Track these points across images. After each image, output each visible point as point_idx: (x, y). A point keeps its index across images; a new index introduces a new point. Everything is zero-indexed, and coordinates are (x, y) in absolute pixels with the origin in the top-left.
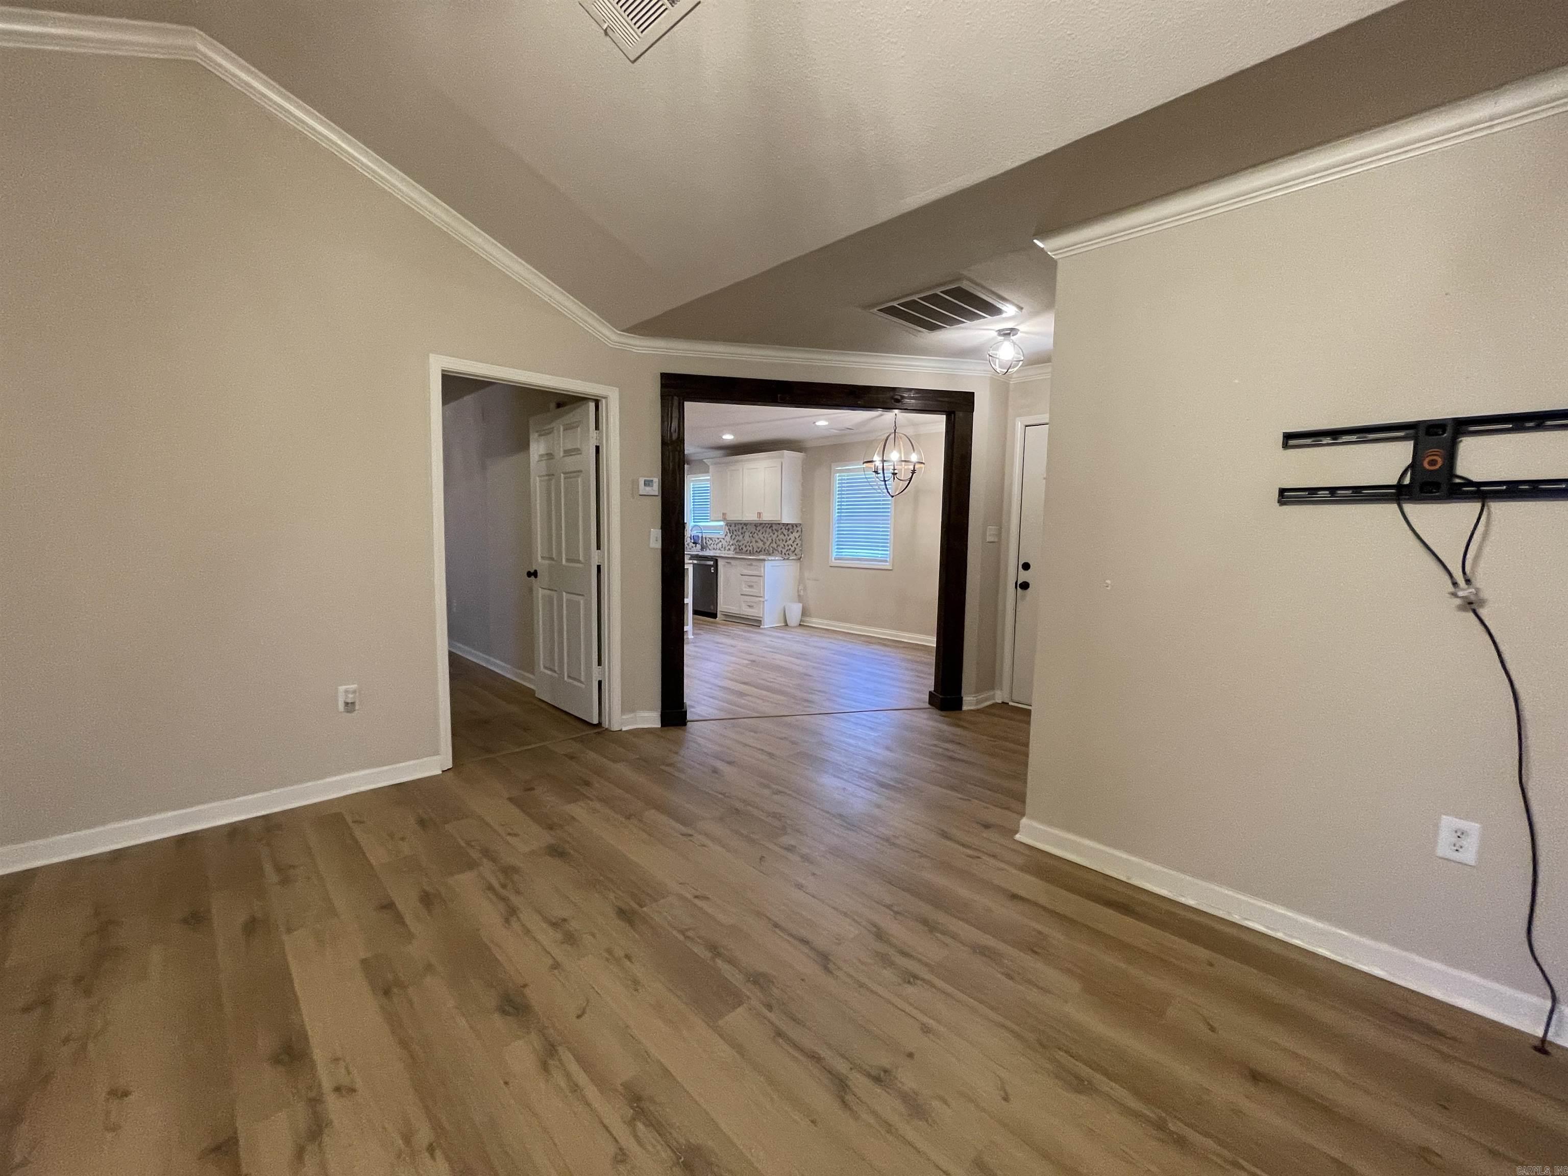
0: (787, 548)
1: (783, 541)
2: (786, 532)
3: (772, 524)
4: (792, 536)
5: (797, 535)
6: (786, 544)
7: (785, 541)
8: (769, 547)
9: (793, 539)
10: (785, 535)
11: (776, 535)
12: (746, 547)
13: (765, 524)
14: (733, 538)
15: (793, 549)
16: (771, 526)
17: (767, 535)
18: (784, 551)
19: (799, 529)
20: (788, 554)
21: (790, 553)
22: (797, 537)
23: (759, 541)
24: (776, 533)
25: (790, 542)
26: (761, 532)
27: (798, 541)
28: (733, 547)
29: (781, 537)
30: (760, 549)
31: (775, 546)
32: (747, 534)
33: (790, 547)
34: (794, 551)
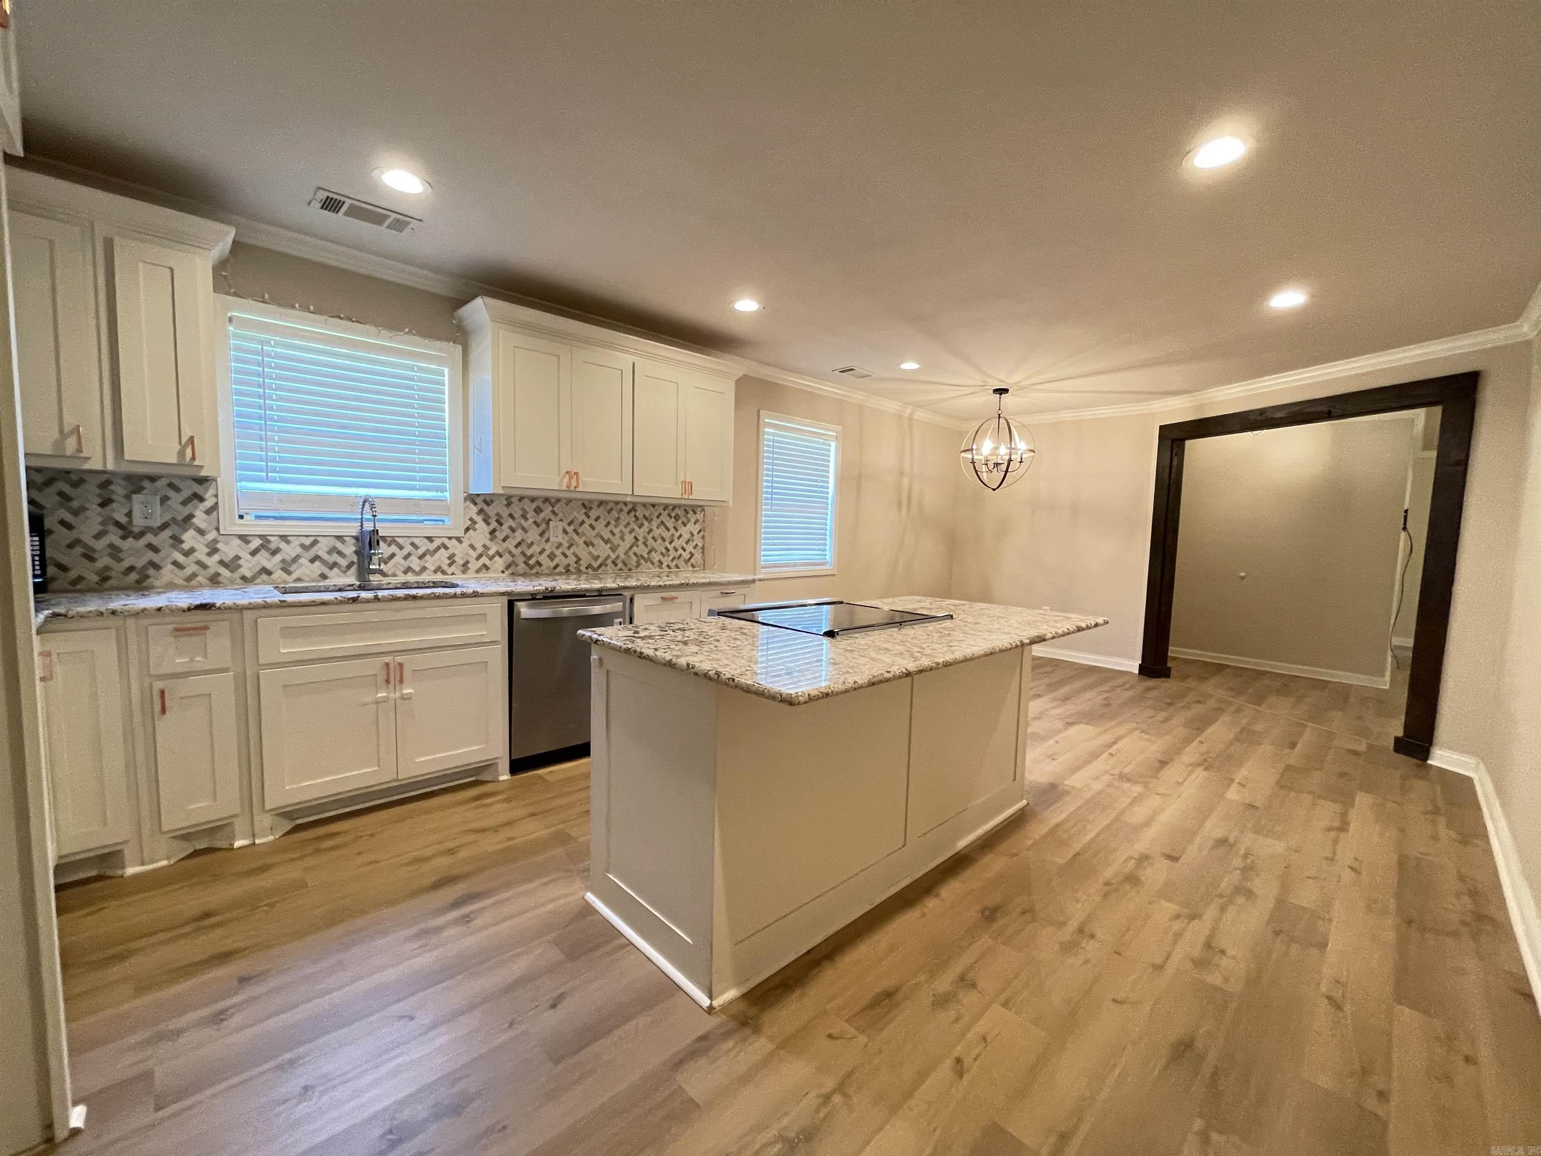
0: (672, 554)
1: (664, 540)
2: (670, 523)
3: (635, 504)
4: (685, 531)
5: (695, 529)
6: (670, 547)
7: (668, 540)
8: (626, 553)
9: (686, 536)
10: (668, 530)
11: (646, 527)
12: (552, 557)
13: (617, 503)
14: (500, 535)
15: (686, 555)
16: (634, 509)
17: (621, 527)
18: (666, 561)
19: (700, 516)
20: (677, 566)
21: (681, 563)
22: (695, 533)
23: (598, 542)
24: (646, 523)
25: (682, 542)
26: (602, 522)
27: (697, 540)
28: (499, 562)
29: (662, 531)
30: (599, 561)
31: (642, 550)
32: (556, 527)
33: (680, 551)
34: (690, 559)
